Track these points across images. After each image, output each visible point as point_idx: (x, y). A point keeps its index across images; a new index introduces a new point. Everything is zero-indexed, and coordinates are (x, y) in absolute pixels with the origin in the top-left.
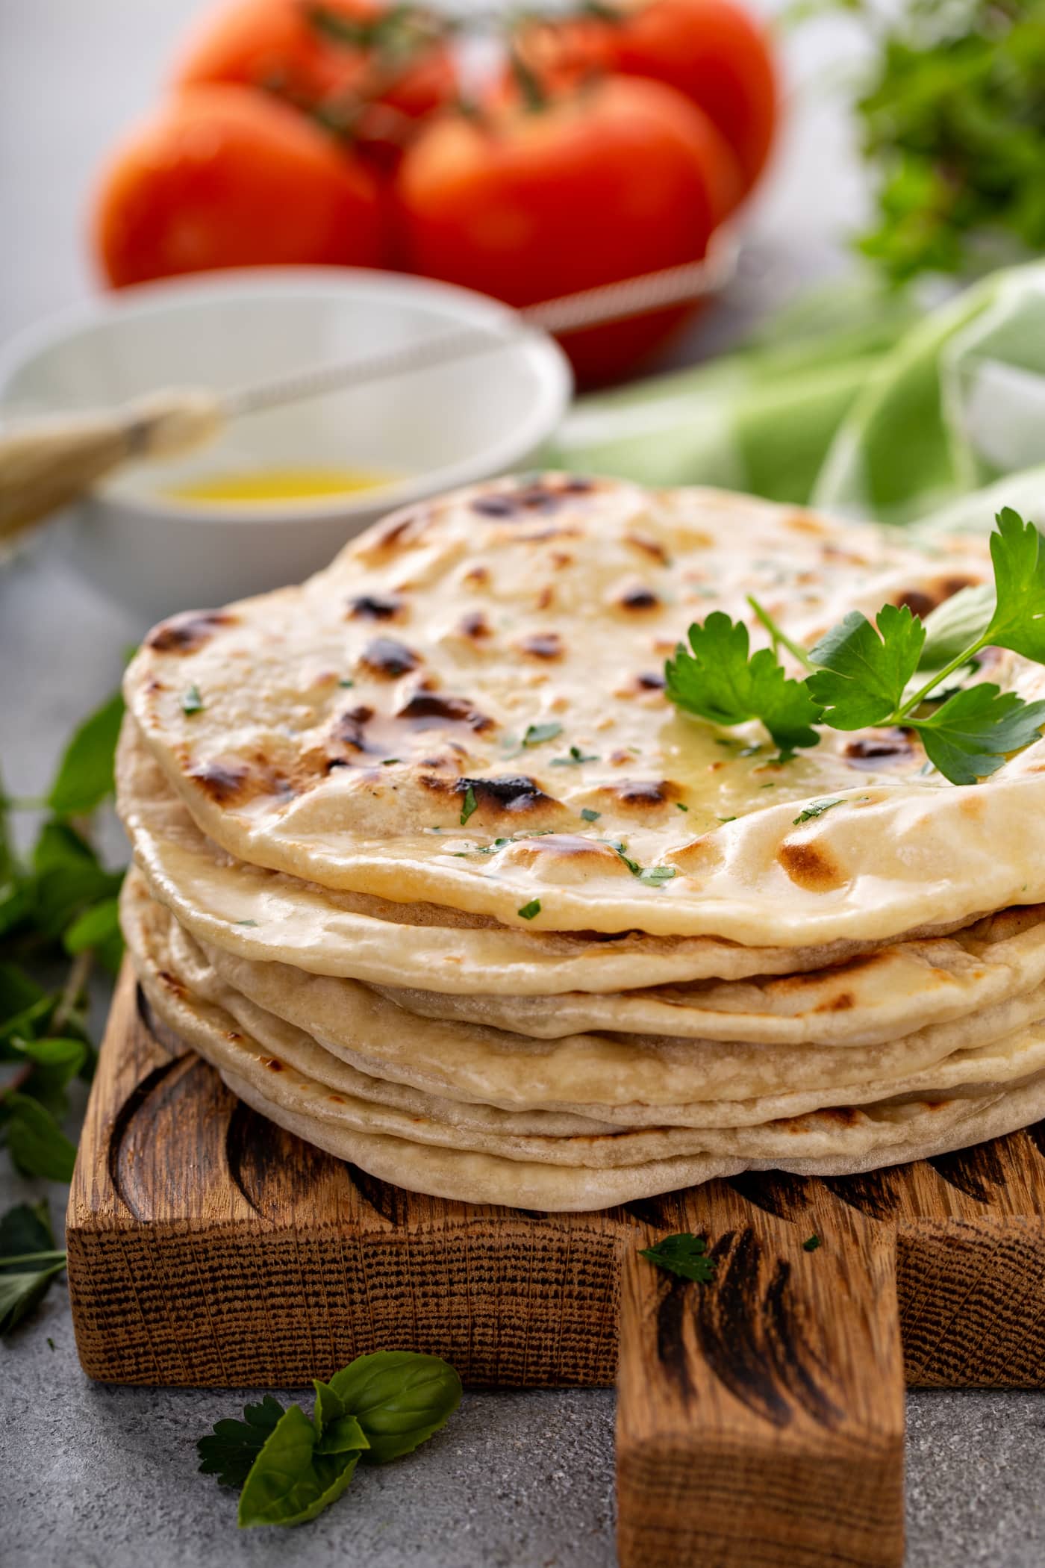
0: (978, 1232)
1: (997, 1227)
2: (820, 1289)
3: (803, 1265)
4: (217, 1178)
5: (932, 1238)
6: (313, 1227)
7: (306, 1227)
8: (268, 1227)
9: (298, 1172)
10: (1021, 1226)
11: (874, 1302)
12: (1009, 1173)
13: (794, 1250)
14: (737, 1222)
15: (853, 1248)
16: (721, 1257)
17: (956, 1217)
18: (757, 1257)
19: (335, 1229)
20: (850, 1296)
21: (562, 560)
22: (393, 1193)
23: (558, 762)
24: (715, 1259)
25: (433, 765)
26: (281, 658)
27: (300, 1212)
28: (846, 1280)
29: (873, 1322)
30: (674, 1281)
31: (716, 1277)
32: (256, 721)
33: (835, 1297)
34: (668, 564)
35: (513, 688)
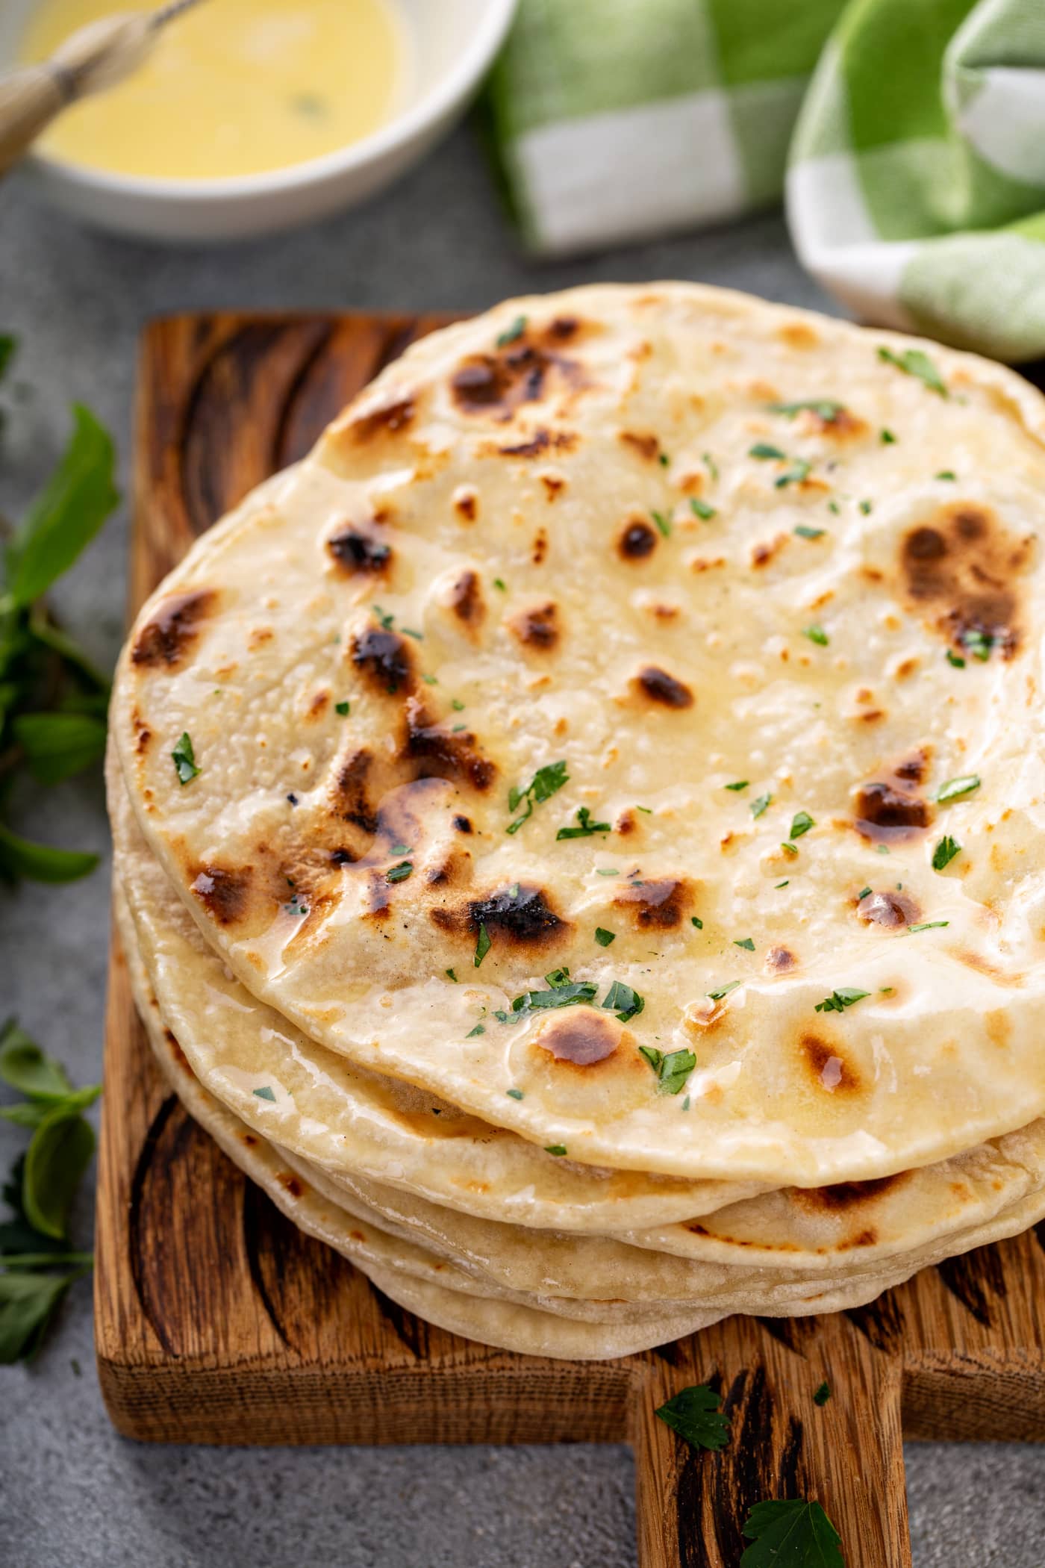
0: (981, 1366)
1: (999, 1361)
2: (832, 1465)
3: (813, 1420)
4: (239, 1286)
5: (936, 1371)
6: (339, 1362)
7: (332, 1362)
8: (294, 1359)
9: (317, 1271)
10: (1021, 1360)
11: (883, 1485)
12: (1010, 1278)
13: (806, 1402)
14: (750, 1354)
15: (862, 1399)
16: (735, 1407)
17: (960, 1350)
18: (770, 1414)
19: (360, 1364)
20: (861, 1478)
21: (554, 487)
22: (414, 1319)
23: (566, 834)
24: (730, 1414)
25: (442, 878)
26: (273, 675)
27: (324, 1339)
28: (856, 1450)
29: (883, 1517)
30: (692, 1447)
31: (731, 1439)
32: (255, 783)
33: (847, 1477)
34: (664, 461)
35: (515, 700)
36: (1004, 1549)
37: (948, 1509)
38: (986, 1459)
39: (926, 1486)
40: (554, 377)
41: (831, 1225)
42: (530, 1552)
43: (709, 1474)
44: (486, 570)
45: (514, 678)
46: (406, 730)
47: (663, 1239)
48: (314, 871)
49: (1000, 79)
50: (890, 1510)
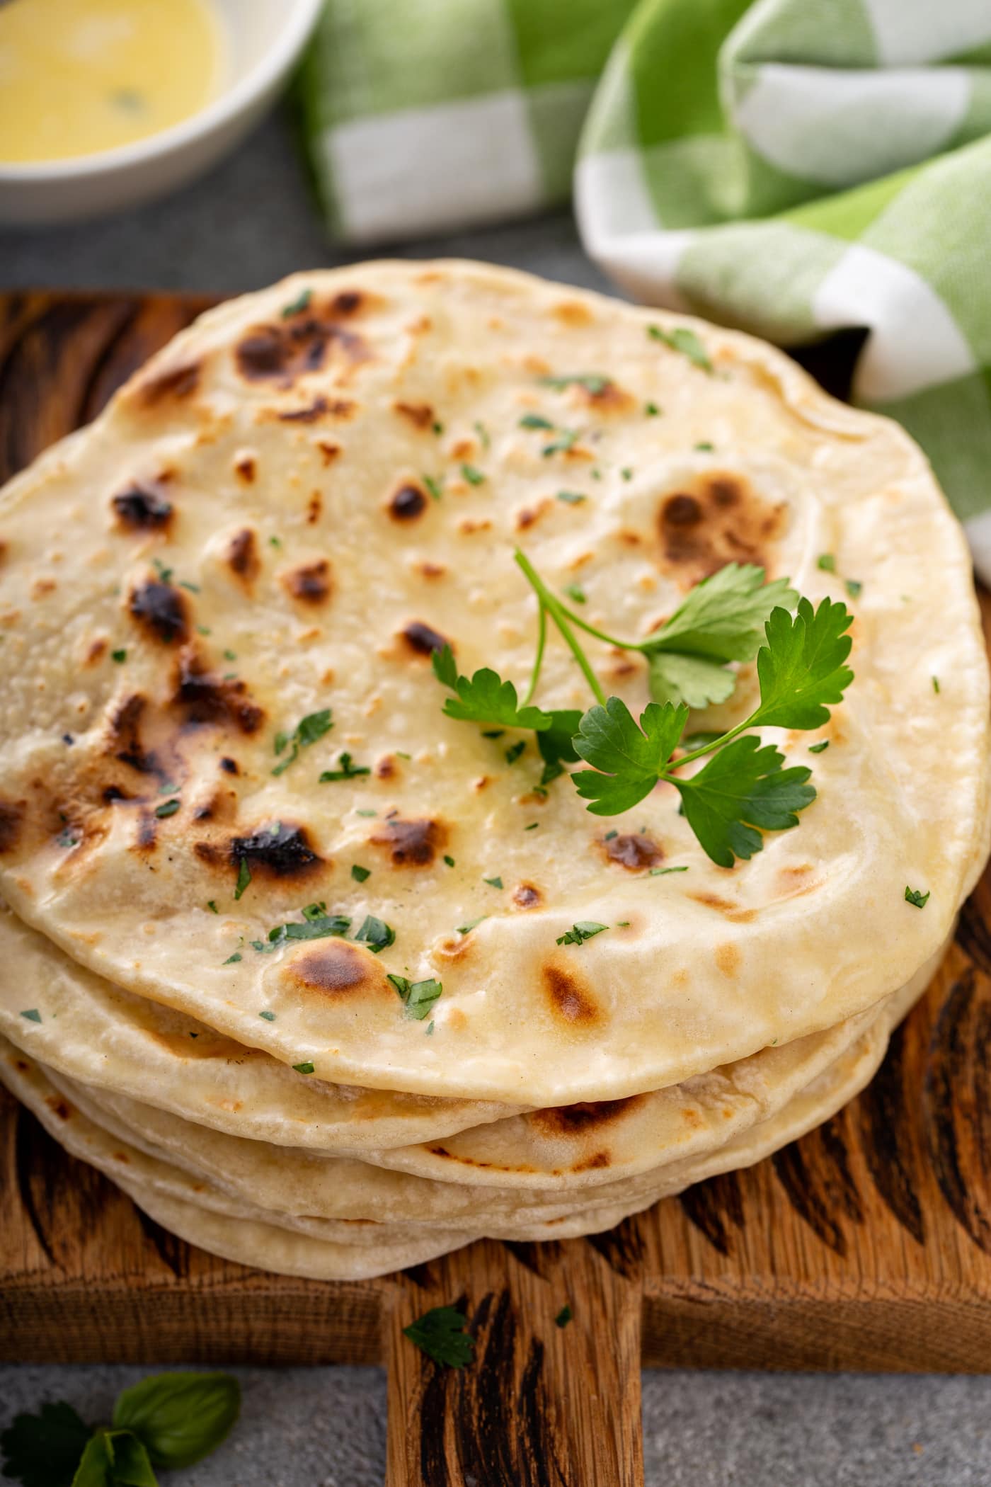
0: (718, 1293)
1: (735, 1288)
2: (571, 1384)
3: (554, 1341)
4: (9, 1206)
5: (675, 1296)
6: (102, 1279)
7: (95, 1279)
8: (58, 1276)
9: (85, 1194)
10: (756, 1288)
11: (619, 1404)
12: (749, 1210)
13: (548, 1324)
14: (496, 1279)
15: (602, 1322)
16: (480, 1328)
17: (698, 1277)
18: (513, 1334)
19: (122, 1282)
20: (598, 1395)
21: (330, 452)
22: (176, 1240)
23: (329, 777)
24: (475, 1334)
25: (208, 815)
26: (54, 623)
27: (88, 1258)
28: (594, 1371)
29: (618, 1434)
30: (437, 1366)
31: (475, 1358)
32: (33, 723)
33: (585, 1396)
34: (438, 429)
35: (284, 650)
36: (743, 1472)
37: (689, 1433)
38: (729, 1387)
39: (670, 1411)
40: (335, 350)
41: (566, 1148)
42: (286, 1467)
43: (453, 1390)
44: (264, 529)
45: (285, 630)
46: (178, 677)
47: (406, 1161)
48: (86, 807)
49: (774, 77)
50: (625, 1427)
